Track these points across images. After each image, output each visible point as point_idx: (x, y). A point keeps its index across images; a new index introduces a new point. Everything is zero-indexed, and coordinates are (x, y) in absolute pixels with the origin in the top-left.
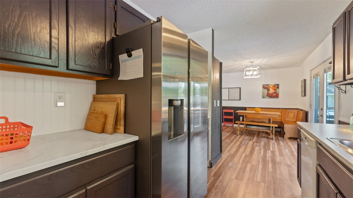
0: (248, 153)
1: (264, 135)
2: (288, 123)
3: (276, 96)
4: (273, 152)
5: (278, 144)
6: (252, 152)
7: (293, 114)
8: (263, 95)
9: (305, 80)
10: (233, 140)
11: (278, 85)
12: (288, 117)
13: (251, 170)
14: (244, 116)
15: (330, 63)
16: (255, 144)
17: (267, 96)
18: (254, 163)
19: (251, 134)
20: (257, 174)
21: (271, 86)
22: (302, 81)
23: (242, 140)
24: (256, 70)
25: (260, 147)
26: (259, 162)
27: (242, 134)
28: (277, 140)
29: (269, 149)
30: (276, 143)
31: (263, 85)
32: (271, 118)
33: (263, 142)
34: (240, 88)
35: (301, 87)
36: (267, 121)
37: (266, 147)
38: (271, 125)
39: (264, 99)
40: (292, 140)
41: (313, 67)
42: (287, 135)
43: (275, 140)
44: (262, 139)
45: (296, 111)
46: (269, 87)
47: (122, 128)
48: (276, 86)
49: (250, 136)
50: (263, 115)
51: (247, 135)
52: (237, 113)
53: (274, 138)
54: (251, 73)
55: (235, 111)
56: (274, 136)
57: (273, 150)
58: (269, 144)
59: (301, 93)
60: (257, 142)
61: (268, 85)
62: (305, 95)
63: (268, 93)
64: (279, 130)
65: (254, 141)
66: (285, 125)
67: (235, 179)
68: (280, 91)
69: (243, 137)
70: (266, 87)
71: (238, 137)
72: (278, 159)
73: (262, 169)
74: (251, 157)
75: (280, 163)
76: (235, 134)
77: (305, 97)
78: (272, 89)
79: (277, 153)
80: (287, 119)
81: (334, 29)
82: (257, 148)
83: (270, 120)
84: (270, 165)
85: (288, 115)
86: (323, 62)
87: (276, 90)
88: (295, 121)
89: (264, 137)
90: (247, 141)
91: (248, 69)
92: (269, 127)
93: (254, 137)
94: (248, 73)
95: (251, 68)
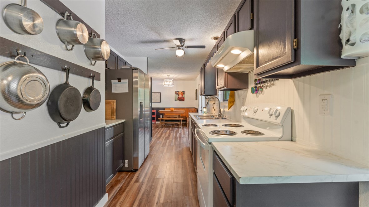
0: (167, 136)
3: (183, 99)
4: (180, 134)
5: (183, 130)
6: (169, 135)
7: (192, 111)
8: (175, 98)
9: (197, 90)
10: (157, 131)
11: (184, 92)
13: (169, 142)
14: (163, 114)
16: (171, 131)
17: (178, 99)
18: (171, 139)
20: (172, 143)
21: (180, 92)
22: (195, 90)
24: (171, 81)
27: (162, 127)
28: (183, 128)
29: (178, 133)
31: (176, 91)
32: (180, 114)
33: (175, 130)
34: (160, 93)
35: (195, 94)
36: (177, 117)
38: (180, 119)
39: (176, 102)
43: (182, 128)
47: (115, 117)
48: (183, 93)
49: (167, 127)
50: (176, 113)
52: (159, 112)
54: (168, 83)
55: (157, 111)
56: (182, 126)
58: (178, 131)
59: (195, 97)
60: (172, 130)
61: (178, 91)
62: (197, 99)
63: (178, 97)
64: (184, 122)
65: (170, 130)
66: (187, 119)
67: (162, 146)
68: (185, 96)
69: (163, 129)
70: (177, 93)
71: (160, 129)
72: (182, 136)
73: (175, 141)
74: (169, 137)
76: (158, 128)
78: (181, 94)
79: (182, 134)
82: (172, 133)
83: (179, 116)
84: (179, 139)
85: (190, 112)
87: (183, 95)
89: (176, 127)
90: (166, 131)
91: (166, 80)
92: (178, 121)
93: (170, 128)
94: (166, 83)
95: (168, 80)
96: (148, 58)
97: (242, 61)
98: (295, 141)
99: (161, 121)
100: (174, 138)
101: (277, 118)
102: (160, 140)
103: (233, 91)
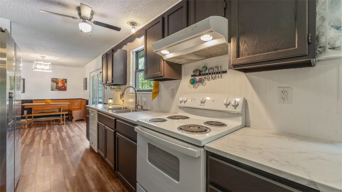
0: (45, 139)
1: (54, 123)
2: (75, 109)
3: (63, 88)
4: (67, 132)
5: (69, 126)
6: (49, 137)
7: (78, 103)
8: (51, 87)
9: (86, 79)
10: (23, 134)
11: (66, 80)
12: (74, 106)
13: (53, 147)
14: (32, 108)
15: (101, 72)
16: (49, 131)
17: (56, 88)
18: (54, 142)
19: (41, 125)
20: (60, 147)
21: (60, 81)
22: (84, 79)
23: (33, 132)
24: (47, 65)
25: (54, 132)
26: (58, 141)
27: (30, 126)
28: (67, 124)
29: (63, 131)
30: (67, 126)
31: (52, 78)
32: (61, 107)
33: (56, 128)
34: (24, 79)
35: (83, 83)
36: (57, 110)
37: (60, 131)
38: (62, 113)
39: (53, 91)
40: (78, 122)
41: (92, 72)
42: (75, 119)
44: (55, 126)
45: (80, 101)
46: (58, 81)
48: (64, 81)
49: (40, 126)
50: (55, 106)
51: (37, 127)
52: (24, 106)
53: (65, 123)
54: (43, 67)
56: (65, 121)
57: (66, 131)
58: (62, 128)
59: (83, 87)
60: (50, 129)
61: (57, 79)
62: (86, 89)
63: (57, 86)
64: (67, 117)
65: (47, 129)
66: (73, 111)
67: (42, 156)
68: (68, 85)
69: (33, 129)
70: (55, 81)
71: (27, 130)
72: (72, 134)
73: (62, 143)
74: (49, 140)
75: (74, 136)
77: (86, 90)
78: (61, 83)
79: (70, 132)
80: (73, 107)
81: (102, 58)
82: (52, 133)
83: (60, 109)
84: (67, 140)
85: (74, 104)
86: (97, 70)
87: (64, 84)
88: (79, 108)
89: (56, 124)
90: (40, 131)
91: (38, 62)
92: (59, 115)
93: (45, 126)
94: (38, 66)
95: (42, 62)
96: (11, 22)
97: (202, 50)
98: (249, 127)
99: (28, 118)
100: (59, 139)
101: (236, 107)
102: (35, 146)
103: (158, 82)
